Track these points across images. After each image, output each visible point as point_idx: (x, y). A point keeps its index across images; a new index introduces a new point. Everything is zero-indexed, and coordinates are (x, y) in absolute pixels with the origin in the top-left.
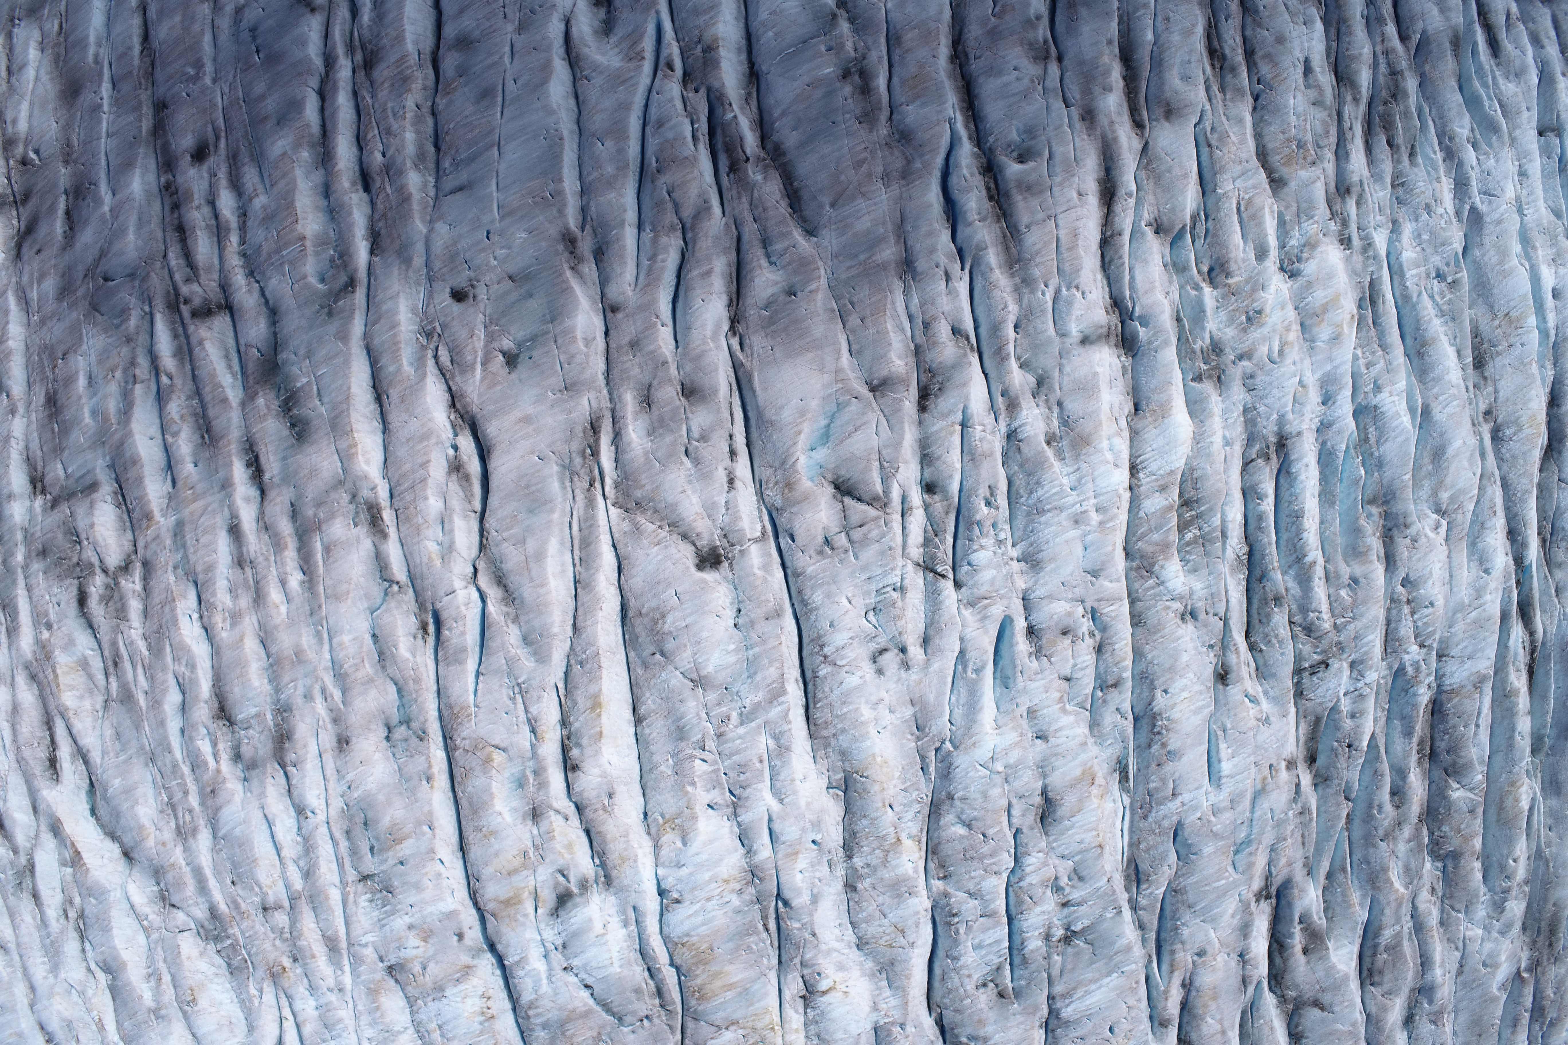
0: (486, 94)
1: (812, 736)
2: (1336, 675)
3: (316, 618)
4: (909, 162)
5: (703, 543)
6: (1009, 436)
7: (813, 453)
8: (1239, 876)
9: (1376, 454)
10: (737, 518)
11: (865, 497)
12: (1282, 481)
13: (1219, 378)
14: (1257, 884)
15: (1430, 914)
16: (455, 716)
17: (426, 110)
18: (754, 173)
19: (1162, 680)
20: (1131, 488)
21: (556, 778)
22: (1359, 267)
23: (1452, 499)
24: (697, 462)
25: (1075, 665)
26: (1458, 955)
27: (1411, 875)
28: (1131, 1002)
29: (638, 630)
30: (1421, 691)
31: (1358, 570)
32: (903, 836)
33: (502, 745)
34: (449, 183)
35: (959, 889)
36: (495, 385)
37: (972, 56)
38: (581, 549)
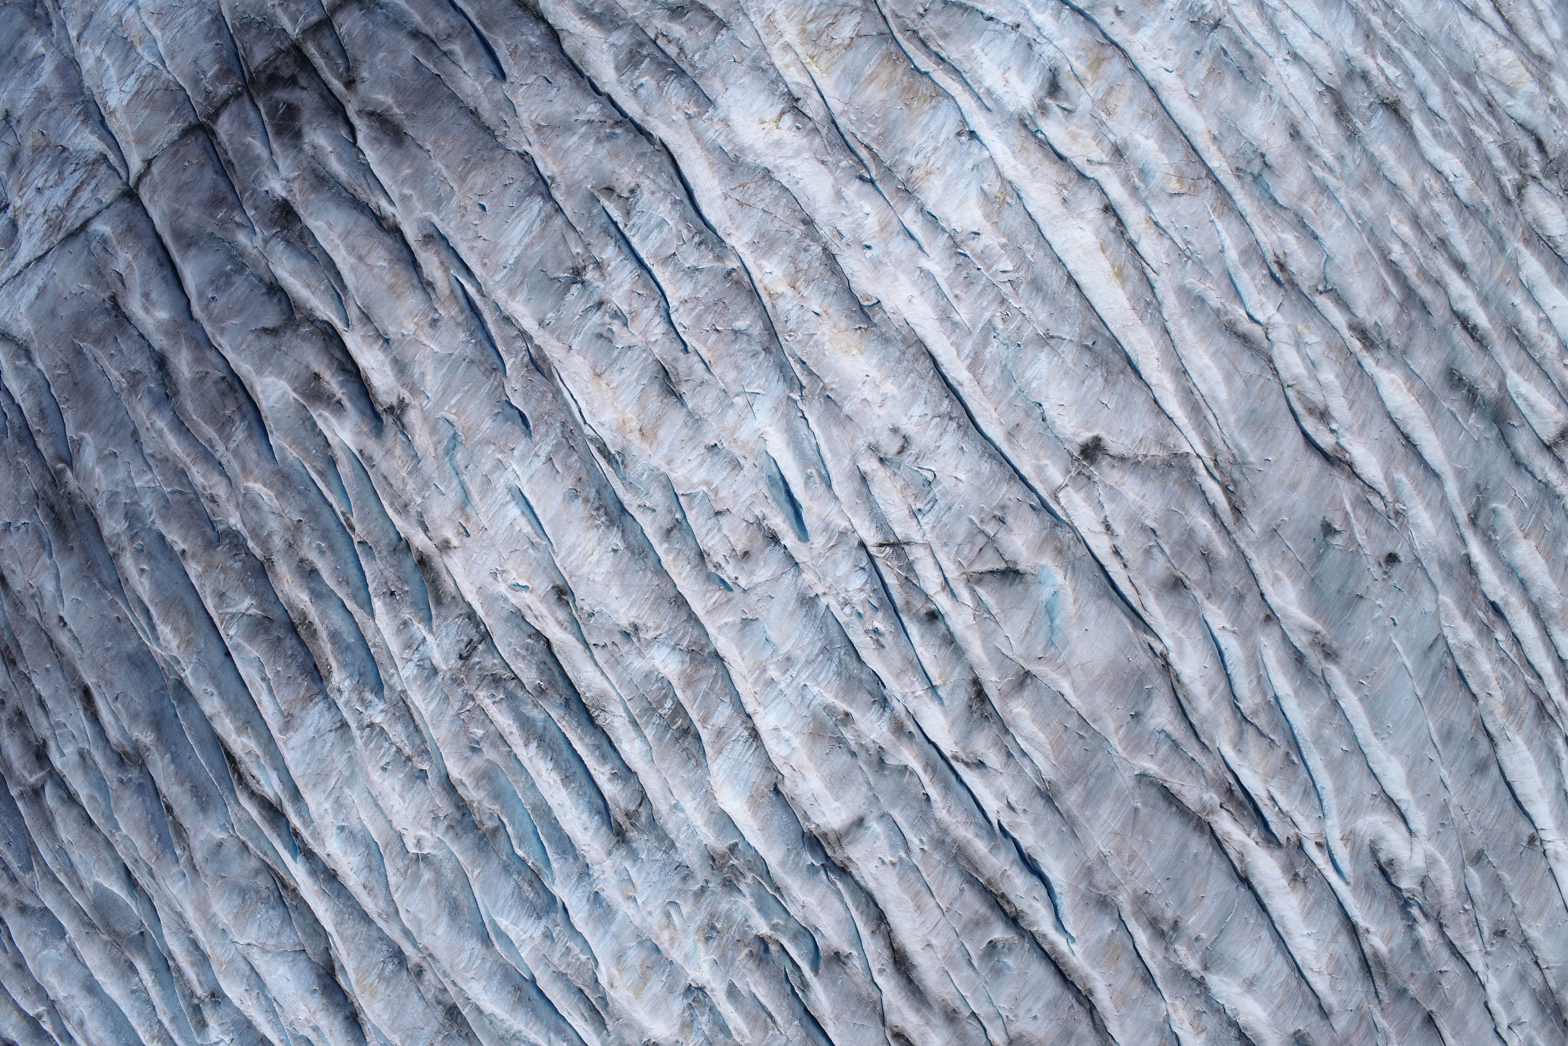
0: (1447, 736)
1: (920, 342)
2: (448, 653)
3: (1367, 229)
4: (1091, 884)
5: (1105, 462)
6: (885, 700)
7: (1052, 590)
8: (439, 415)
9: (515, 876)
10: (1088, 499)
11: (988, 577)
12: (600, 802)
13: (714, 860)
14: (413, 416)
15: (204, 476)
16: (1224, 204)
17: (1482, 696)
18: (1213, 797)
19: (625, 559)
20: (749, 716)
21: (1117, 192)
22: (626, 1033)
23: (417, 877)
24: (1144, 528)
25: (719, 530)
26: (147, 451)
27: (250, 504)
28: (480, 243)
29: (1117, 357)
30: (347, 683)
31: (477, 761)
32: (790, 292)
33: (1176, 198)
34: (1440, 648)
35: (711, 269)
36: (1331, 501)
37: (1076, 1005)
38: (1197, 401)
